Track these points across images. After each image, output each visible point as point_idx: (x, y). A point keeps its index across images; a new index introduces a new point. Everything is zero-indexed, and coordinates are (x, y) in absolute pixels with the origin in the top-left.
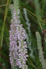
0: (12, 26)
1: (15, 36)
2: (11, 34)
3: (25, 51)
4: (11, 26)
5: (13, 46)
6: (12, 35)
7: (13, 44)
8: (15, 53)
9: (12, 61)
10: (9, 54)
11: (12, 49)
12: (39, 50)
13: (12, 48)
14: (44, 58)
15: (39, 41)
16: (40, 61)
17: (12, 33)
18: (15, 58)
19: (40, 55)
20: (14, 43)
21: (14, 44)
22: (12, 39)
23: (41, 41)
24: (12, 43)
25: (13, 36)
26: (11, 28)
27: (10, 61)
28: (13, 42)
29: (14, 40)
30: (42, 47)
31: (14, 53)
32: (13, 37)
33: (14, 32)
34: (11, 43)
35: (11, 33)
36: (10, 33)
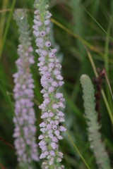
0: (21, 63)
1: (27, 87)
2: (18, 82)
3: (57, 117)
4: (18, 62)
5: (24, 111)
6: (22, 84)
7: (23, 107)
8: (29, 129)
9: (21, 148)
10: (13, 132)
11: (21, 120)
12: (89, 121)
13: (20, 116)
14: (100, 140)
15: (90, 97)
16: (92, 147)
17: (21, 81)
18: (29, 142)
19: (91, 133)
20: (25, 104)
21: (26, 108)
22: (22, 94)
23: (94, 98)
24: (21, 104)
25: (24, 87)
26: (19, 68)
27: (15, 150)
28: (23, 101)
29: (26, 96)
30: (95, 112)
31: (26, 129)
32: (23, 90)
33: (25, 77)
34: (18, 105)
35: (19, 79)
36: (15, 81)
